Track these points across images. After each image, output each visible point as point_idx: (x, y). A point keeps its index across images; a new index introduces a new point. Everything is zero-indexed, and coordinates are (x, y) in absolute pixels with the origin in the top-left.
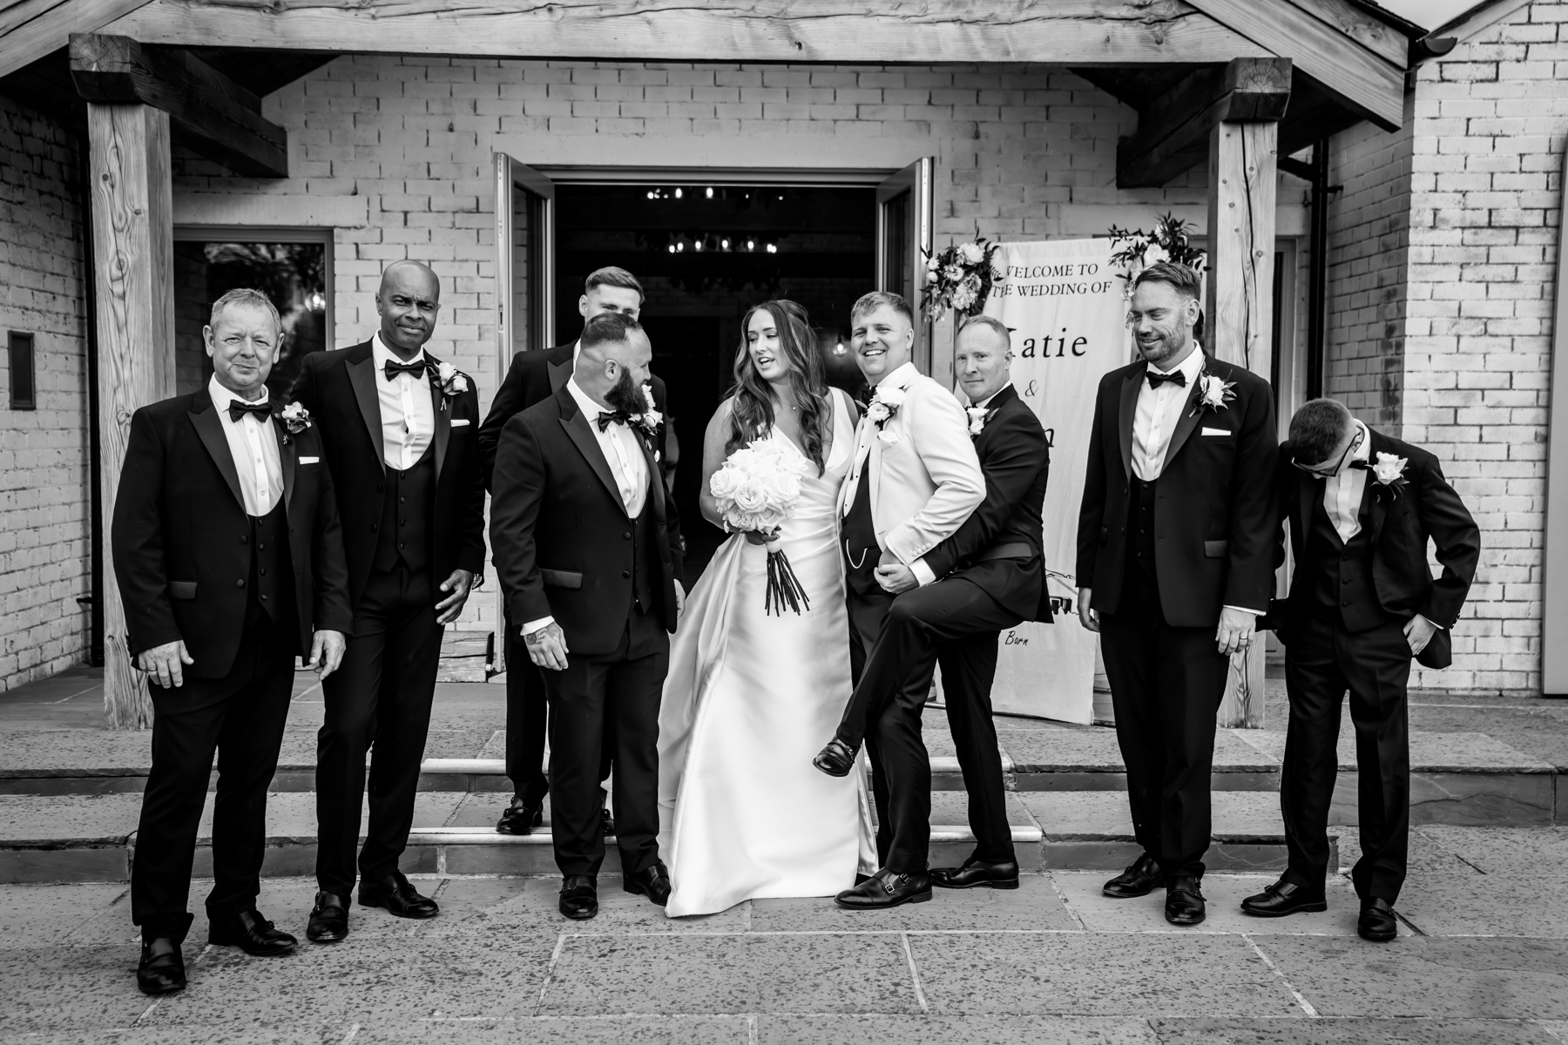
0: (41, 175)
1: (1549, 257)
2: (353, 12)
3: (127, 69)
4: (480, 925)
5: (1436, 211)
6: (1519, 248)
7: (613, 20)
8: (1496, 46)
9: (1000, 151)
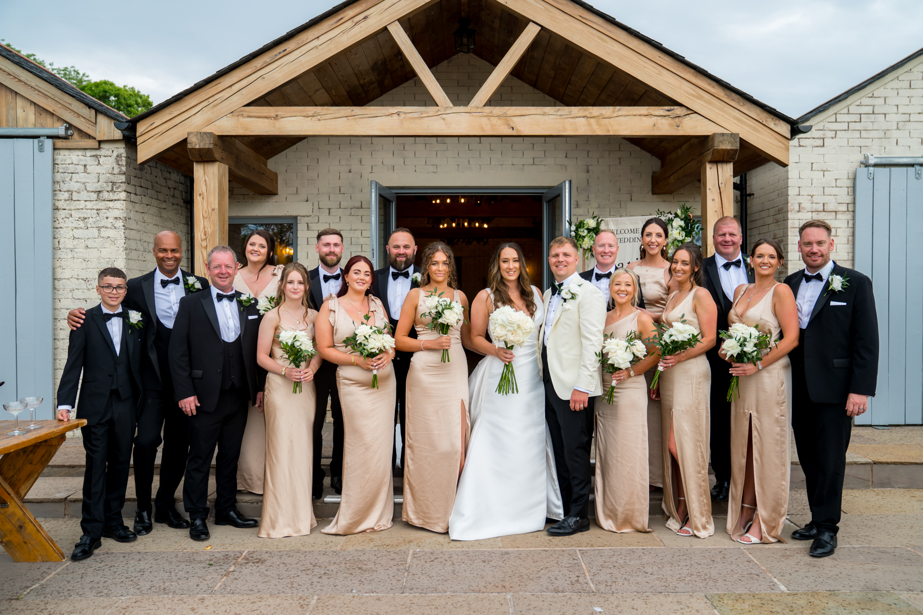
0: (173, 196)
1: (851, 225)
2: (310, 118)
3: (211, 146)
4: (372, 544)
5: (800, 204)
6: (837, 221)
7: (427, 118)
8: (822, 132)
9: (598, 178)
